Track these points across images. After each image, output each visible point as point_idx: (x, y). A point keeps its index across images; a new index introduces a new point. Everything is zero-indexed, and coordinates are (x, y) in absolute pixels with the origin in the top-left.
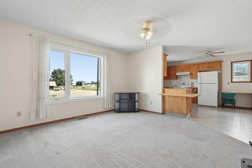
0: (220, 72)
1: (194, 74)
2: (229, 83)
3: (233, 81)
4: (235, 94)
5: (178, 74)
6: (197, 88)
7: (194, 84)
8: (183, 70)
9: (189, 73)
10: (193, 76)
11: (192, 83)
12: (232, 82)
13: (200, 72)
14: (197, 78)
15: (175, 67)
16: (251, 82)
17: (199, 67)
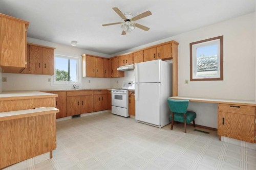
2: (187, 82)
3: (194, 78)
4: (187, 102)
12: (192, 80)
16: (221, 78)
17: (143, 55)
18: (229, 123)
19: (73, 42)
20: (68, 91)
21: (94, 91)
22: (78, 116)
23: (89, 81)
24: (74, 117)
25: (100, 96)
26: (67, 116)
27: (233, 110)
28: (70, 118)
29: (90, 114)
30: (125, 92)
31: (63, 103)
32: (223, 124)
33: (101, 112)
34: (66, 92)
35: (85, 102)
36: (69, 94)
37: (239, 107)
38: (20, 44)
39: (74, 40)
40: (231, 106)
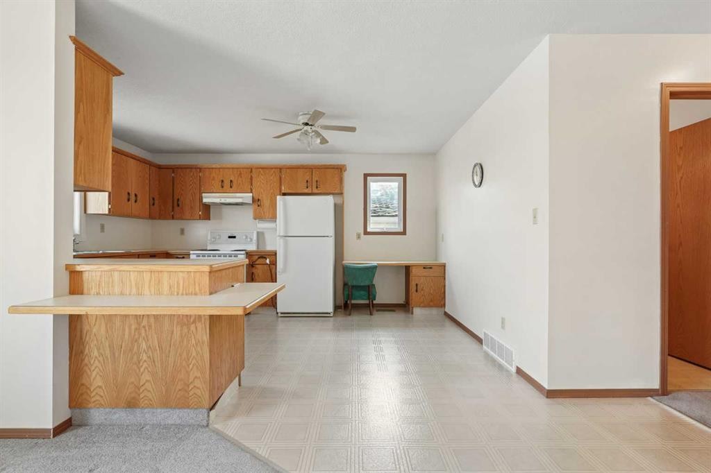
0: (339, 201)
1: (266, 202)
2: (359, 236)
3: (368, 230)
4: (375, 267)
5: (208, 199)
6: (275, 254)
7: (268, 237)
8: (227, 183)
9: (247, 197)
10: (262, 208)
11: (260, 235)
12: (366, 233)
13: (284, 194)
14: (273, 218)
15: (199, 169)
16: (404, 233)
17: (280, 178)
18: (422, 290)
27: (426, 272)
32: (417, 291)
37: (431, 268)
38: (104, 128)
40: (424, 268)
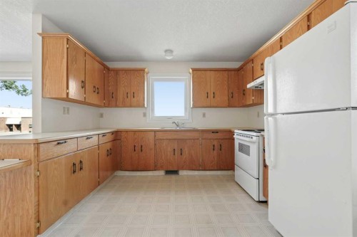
19: (166, 51)
20: (158, 131)
21: (203, 131)
22: (175, 172)
23: (204, 115)
24: (168, 172)
25: (216, 143)
26: (155, 169)
28: (162, 173)
29: (196, 173)
30: (255, 138)
31: (151, 149)
33: (219, 173)
34: (155, 131)
35: (186, 151)
36: (160, 136)
39: (167, 48)
